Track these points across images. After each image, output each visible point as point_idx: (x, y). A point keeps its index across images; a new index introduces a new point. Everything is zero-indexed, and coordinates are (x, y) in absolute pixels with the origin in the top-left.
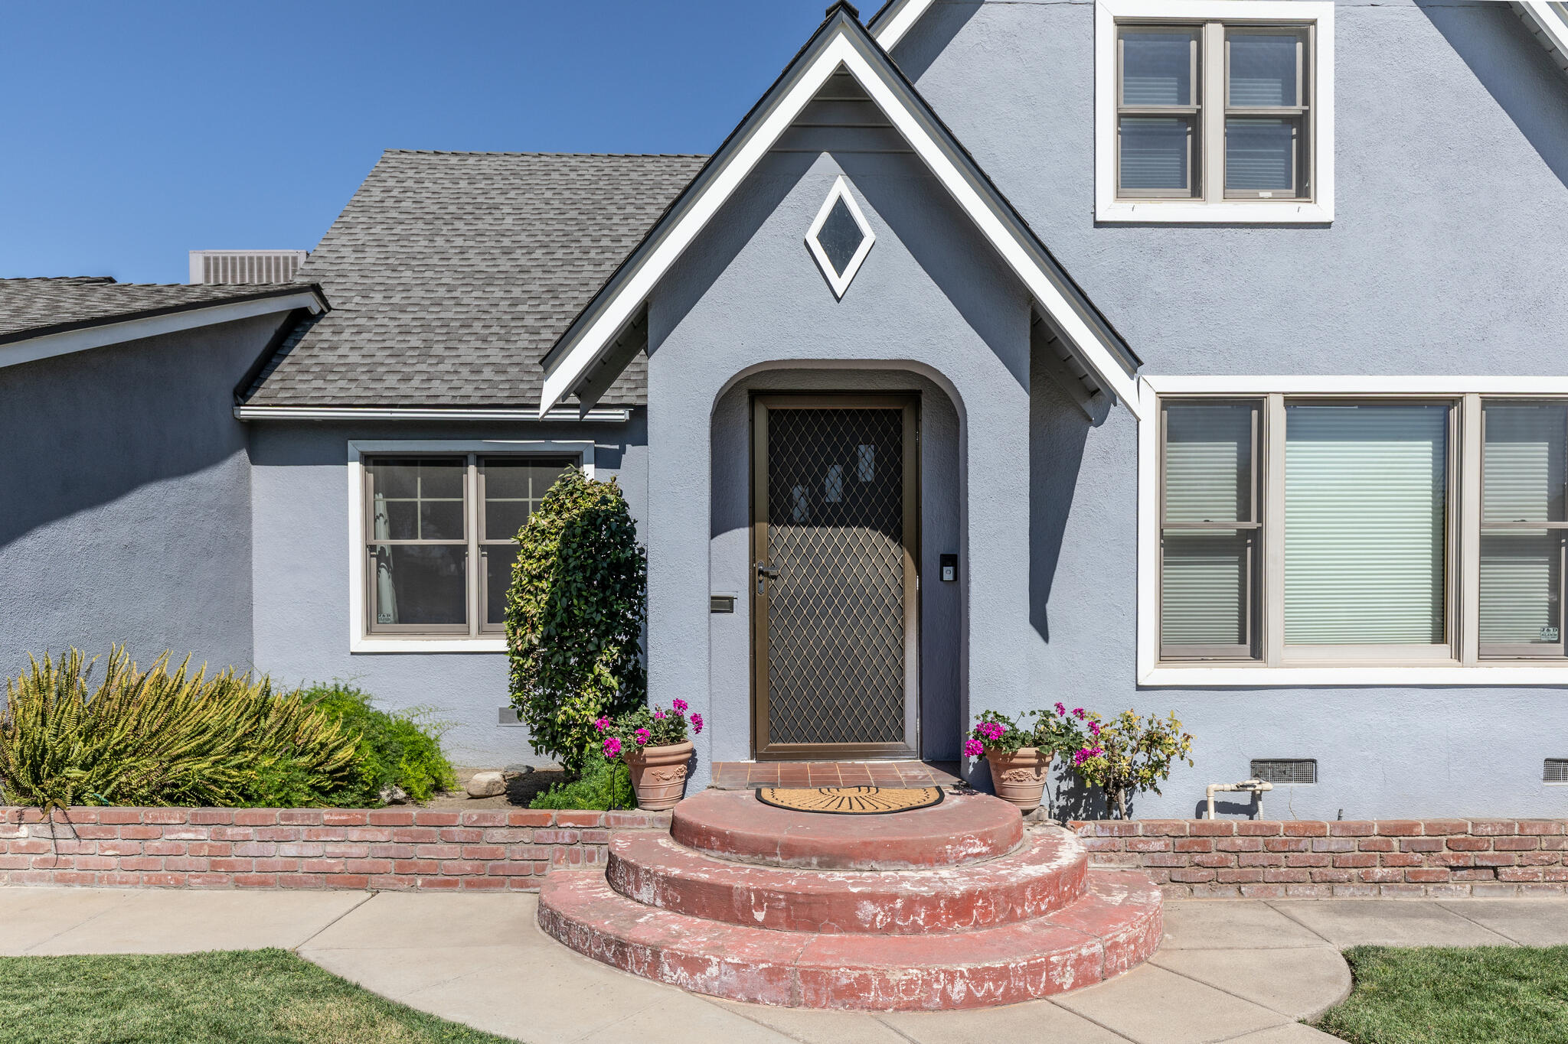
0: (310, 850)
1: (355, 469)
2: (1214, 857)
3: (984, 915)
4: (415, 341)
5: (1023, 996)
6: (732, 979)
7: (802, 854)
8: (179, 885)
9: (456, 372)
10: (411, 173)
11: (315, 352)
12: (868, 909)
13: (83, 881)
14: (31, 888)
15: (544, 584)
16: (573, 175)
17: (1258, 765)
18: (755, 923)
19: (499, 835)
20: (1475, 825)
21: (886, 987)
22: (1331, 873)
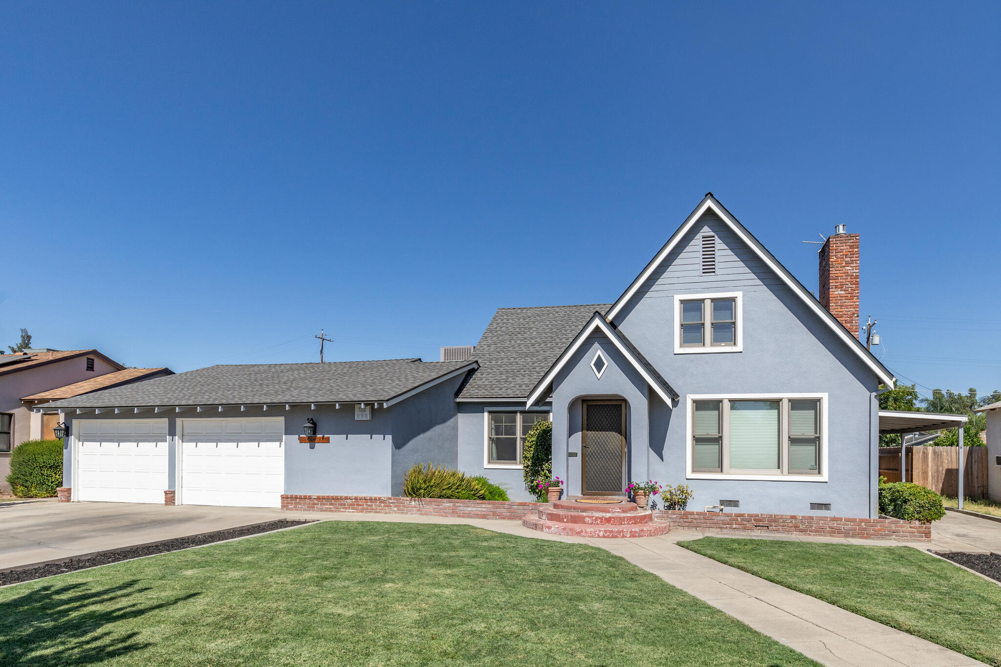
0: (474, 509)
1: (486, 414)
2: (690, 520)
3: (614, 522)
4: (504, 377)
5: (617, 537)
6: (556, 530)
7: (577, 509)
8: (446, 516)
9: (515, 387)
10: (505, 317)
11: (476, 381)
12: (587, 519)
13: (425, 514)
14: (415, 515)
15: (532, 449)
16: (557, 315)
17: (722, 502)
18: (564, 522)
19: (515, 507)
20: (761, 515)
21: (586, 532)
22: (721, 525)
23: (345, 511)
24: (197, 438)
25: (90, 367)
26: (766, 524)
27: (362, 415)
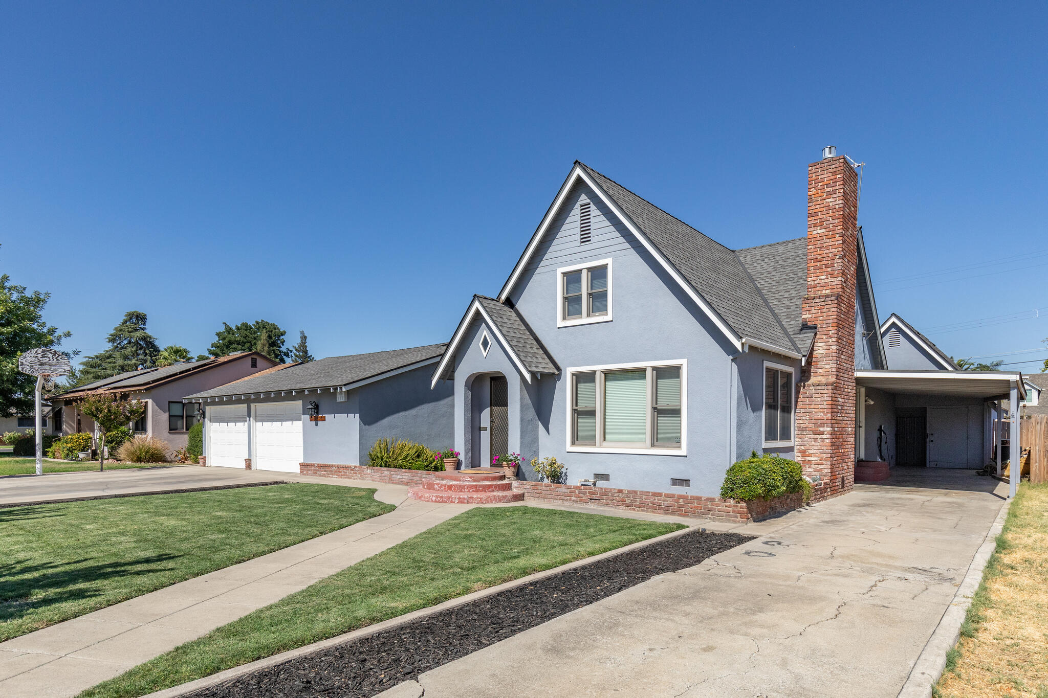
5: (446, 502)
7: (441, 478)
12: (436, 486)
14: (368, 481)
17: (596, 475)
22: (563, 497)
23: (332, 477)
24: (271, 418)
25: (254, 365)
26: (598, 497)
27: (341, 398)
